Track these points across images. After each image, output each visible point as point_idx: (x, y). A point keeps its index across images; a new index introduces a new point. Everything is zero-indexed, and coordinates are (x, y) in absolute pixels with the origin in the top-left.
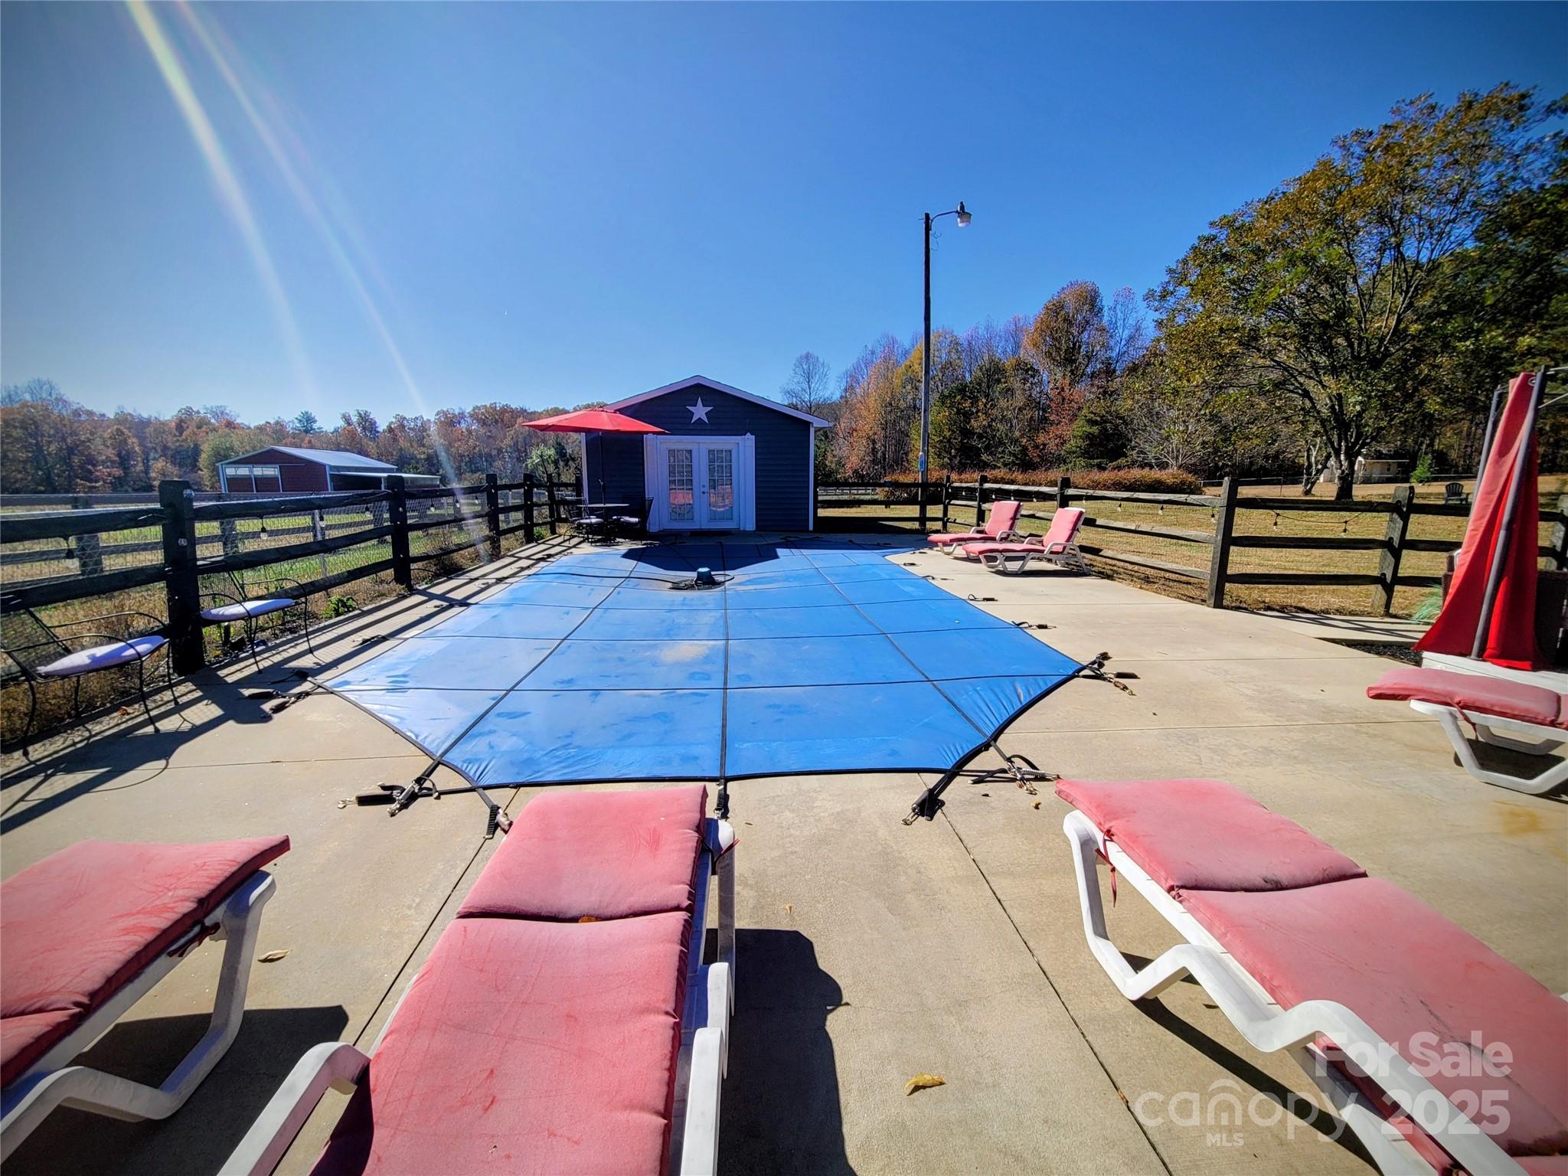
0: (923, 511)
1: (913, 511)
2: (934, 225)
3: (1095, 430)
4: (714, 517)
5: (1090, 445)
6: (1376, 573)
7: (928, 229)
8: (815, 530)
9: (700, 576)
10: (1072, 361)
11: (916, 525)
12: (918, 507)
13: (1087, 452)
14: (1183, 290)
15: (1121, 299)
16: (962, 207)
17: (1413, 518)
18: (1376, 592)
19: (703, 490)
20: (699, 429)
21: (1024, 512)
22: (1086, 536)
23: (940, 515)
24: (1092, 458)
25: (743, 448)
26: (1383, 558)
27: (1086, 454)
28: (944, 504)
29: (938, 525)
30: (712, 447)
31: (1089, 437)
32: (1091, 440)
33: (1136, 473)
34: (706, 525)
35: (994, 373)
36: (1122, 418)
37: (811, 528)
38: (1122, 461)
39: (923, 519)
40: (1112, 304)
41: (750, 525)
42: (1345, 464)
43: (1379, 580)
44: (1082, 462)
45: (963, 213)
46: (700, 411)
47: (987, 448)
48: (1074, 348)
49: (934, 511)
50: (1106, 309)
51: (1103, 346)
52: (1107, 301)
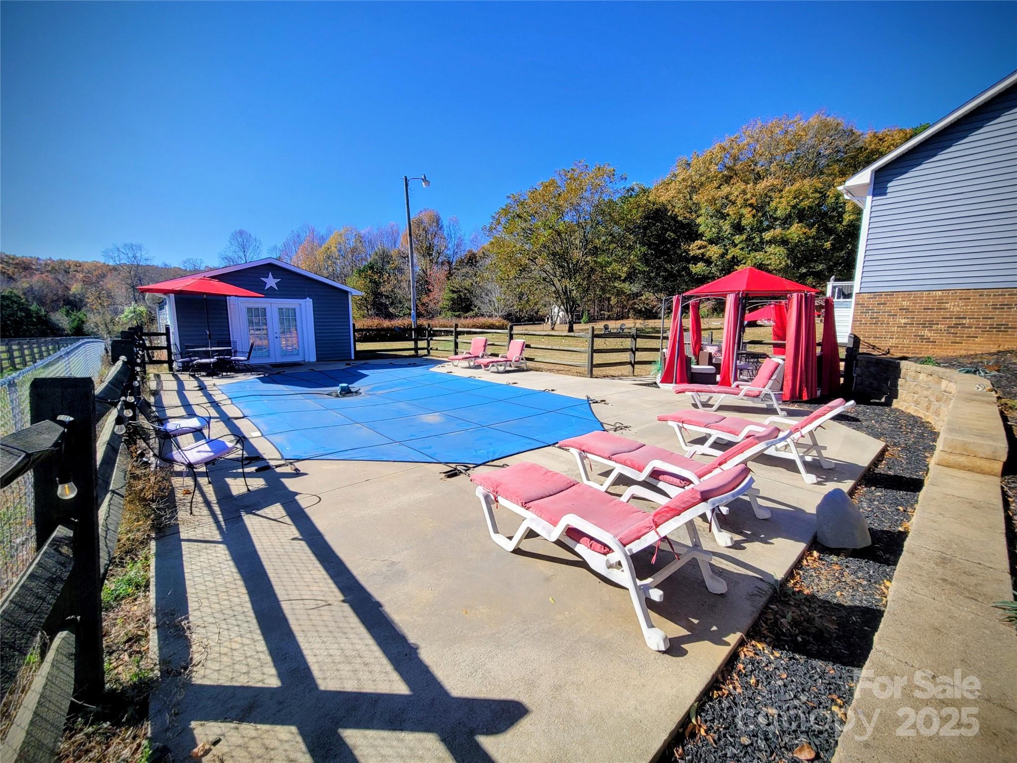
0: (416, 344)
1: (411, 345)
2: (409, 183)
3: (455, 296)
4: (286, 353)
5: (452, 304)
6: (629, 360)
7: (407, 185)
8: (355, 359)
9: (343, 389)
10: (430, 255)
11: (413, 352)
12: (413, 342)
13: (452, 308)
14: (500, 228)
15: (452, 222)
16: (425, 177)
17: (638, 339)
18: (629, 366)
19: (275, 335)
20: (270, 294)
21: (489, 343)
22: (527, 353)
23: (426, 346)
24: (454, 311)
25: (305, 307)
26: (630, 355)
27: (452, 309)
28: (427, 339)
29: (425, 352)
30: (281, 307)
31: (453, 299)
32: (453, 301)
33: (482, 320)
34: (280, 360)
35: (385, 258)
36: (467, 290)
37: (353, 357)
38: (471, 313)
39: (416, 349)
40: (448, 224)
41: (313, 359)
42: (570, 316)
43: (630, 363)
44: (449, 313)
45: (425, 180)
46: (271, 282)
47: (392, 304)
48: (430, 248)
49: (422, 344)
50: (445, 226)
51: (446, 247)
52: (445, 223)
